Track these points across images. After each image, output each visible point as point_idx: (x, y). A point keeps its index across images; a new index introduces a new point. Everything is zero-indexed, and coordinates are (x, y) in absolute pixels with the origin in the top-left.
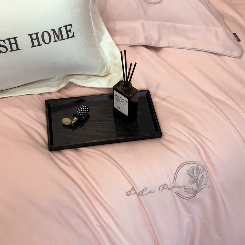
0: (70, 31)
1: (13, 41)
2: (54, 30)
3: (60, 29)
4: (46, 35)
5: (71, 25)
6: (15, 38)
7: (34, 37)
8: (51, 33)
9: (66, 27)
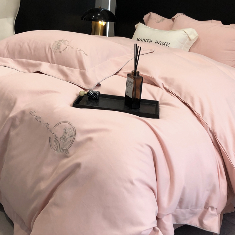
0: (168, 45)
1: (151, 41)
2: (163, 42)
3: (165, 43)
4: (160, 42)
5: (169, 43)
6: (152, 40)
7: (157, 42)
8: (162, 43)
9: (167, 43)
